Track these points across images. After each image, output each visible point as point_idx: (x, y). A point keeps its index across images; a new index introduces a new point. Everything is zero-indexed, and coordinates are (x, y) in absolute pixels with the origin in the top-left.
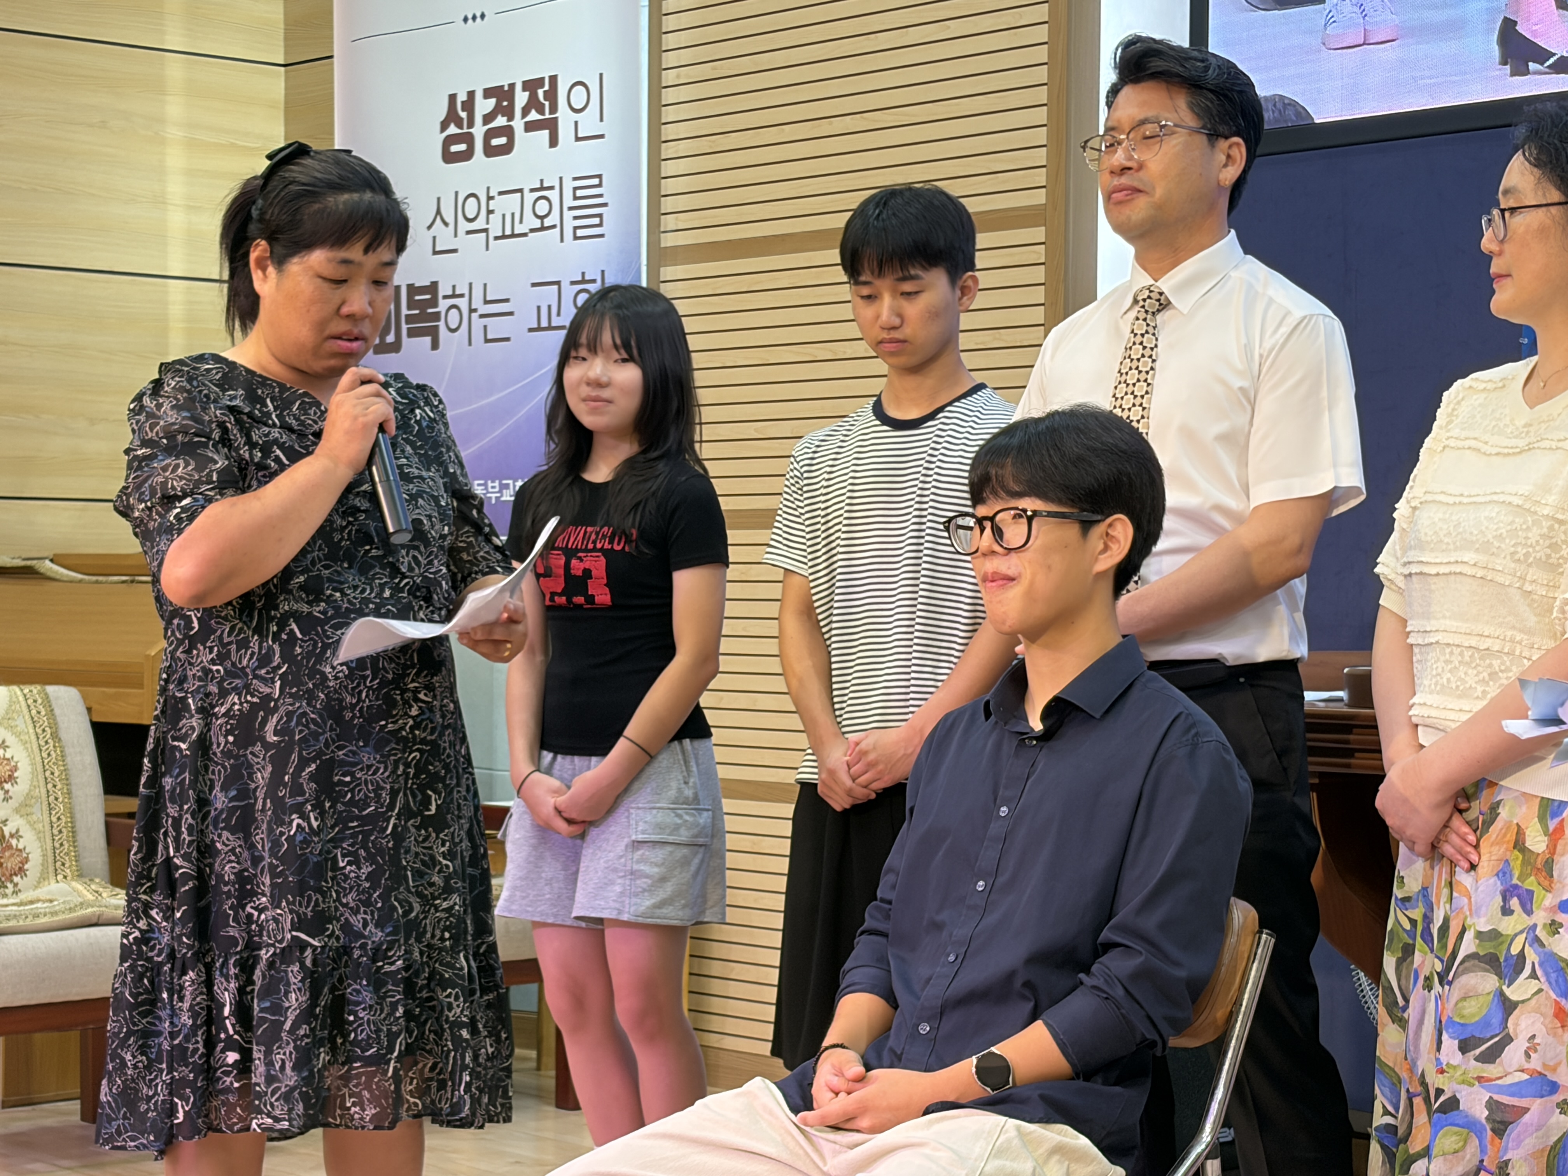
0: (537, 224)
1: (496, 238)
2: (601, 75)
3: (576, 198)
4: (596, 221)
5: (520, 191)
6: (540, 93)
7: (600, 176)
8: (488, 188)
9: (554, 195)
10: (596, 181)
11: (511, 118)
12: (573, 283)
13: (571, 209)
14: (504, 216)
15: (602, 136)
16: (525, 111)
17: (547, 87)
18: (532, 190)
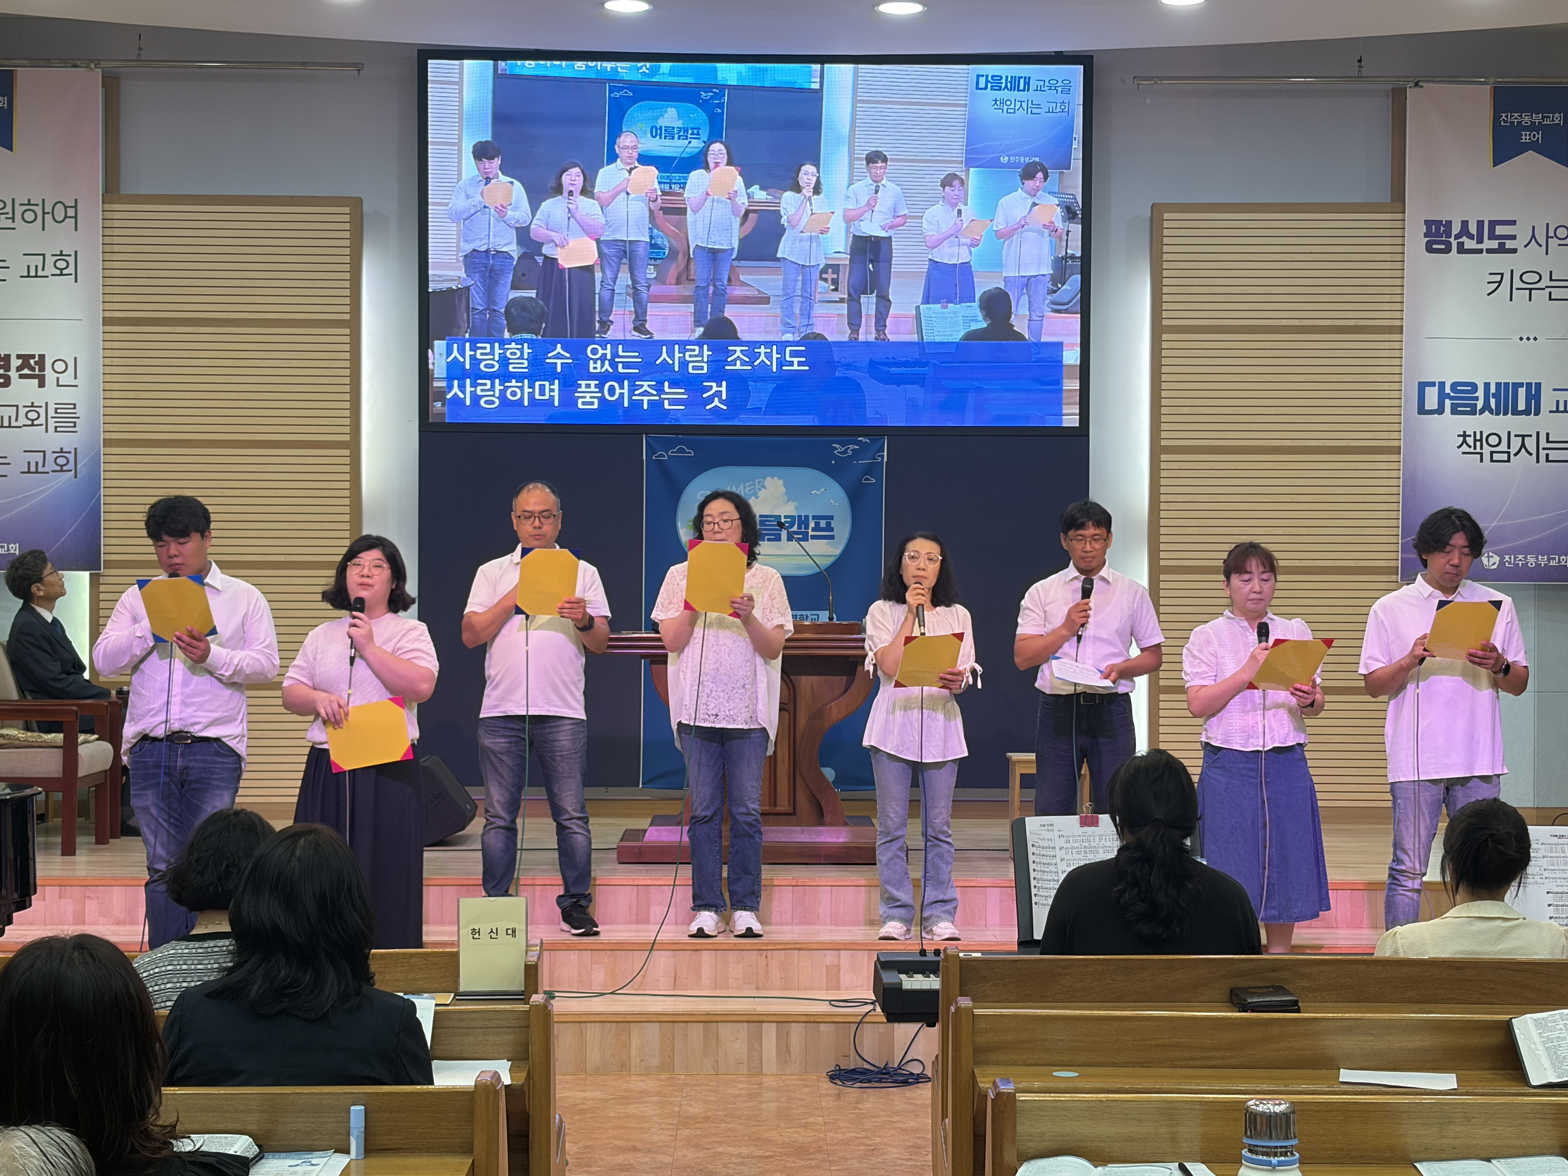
0: (30, 423)
2: (76, 359)
3: (56, 413)
4: (72, 425)
5: (17, 406)
6: (32, 362)
7: (75, 405)
9: (42, 411)
10: (72, 406)
11: (9, 371)
12: (54, 452)
13: (53, 417)
15: (76, 386)
16: (19, 369)
17: (37, 359)
18: (25, 407)
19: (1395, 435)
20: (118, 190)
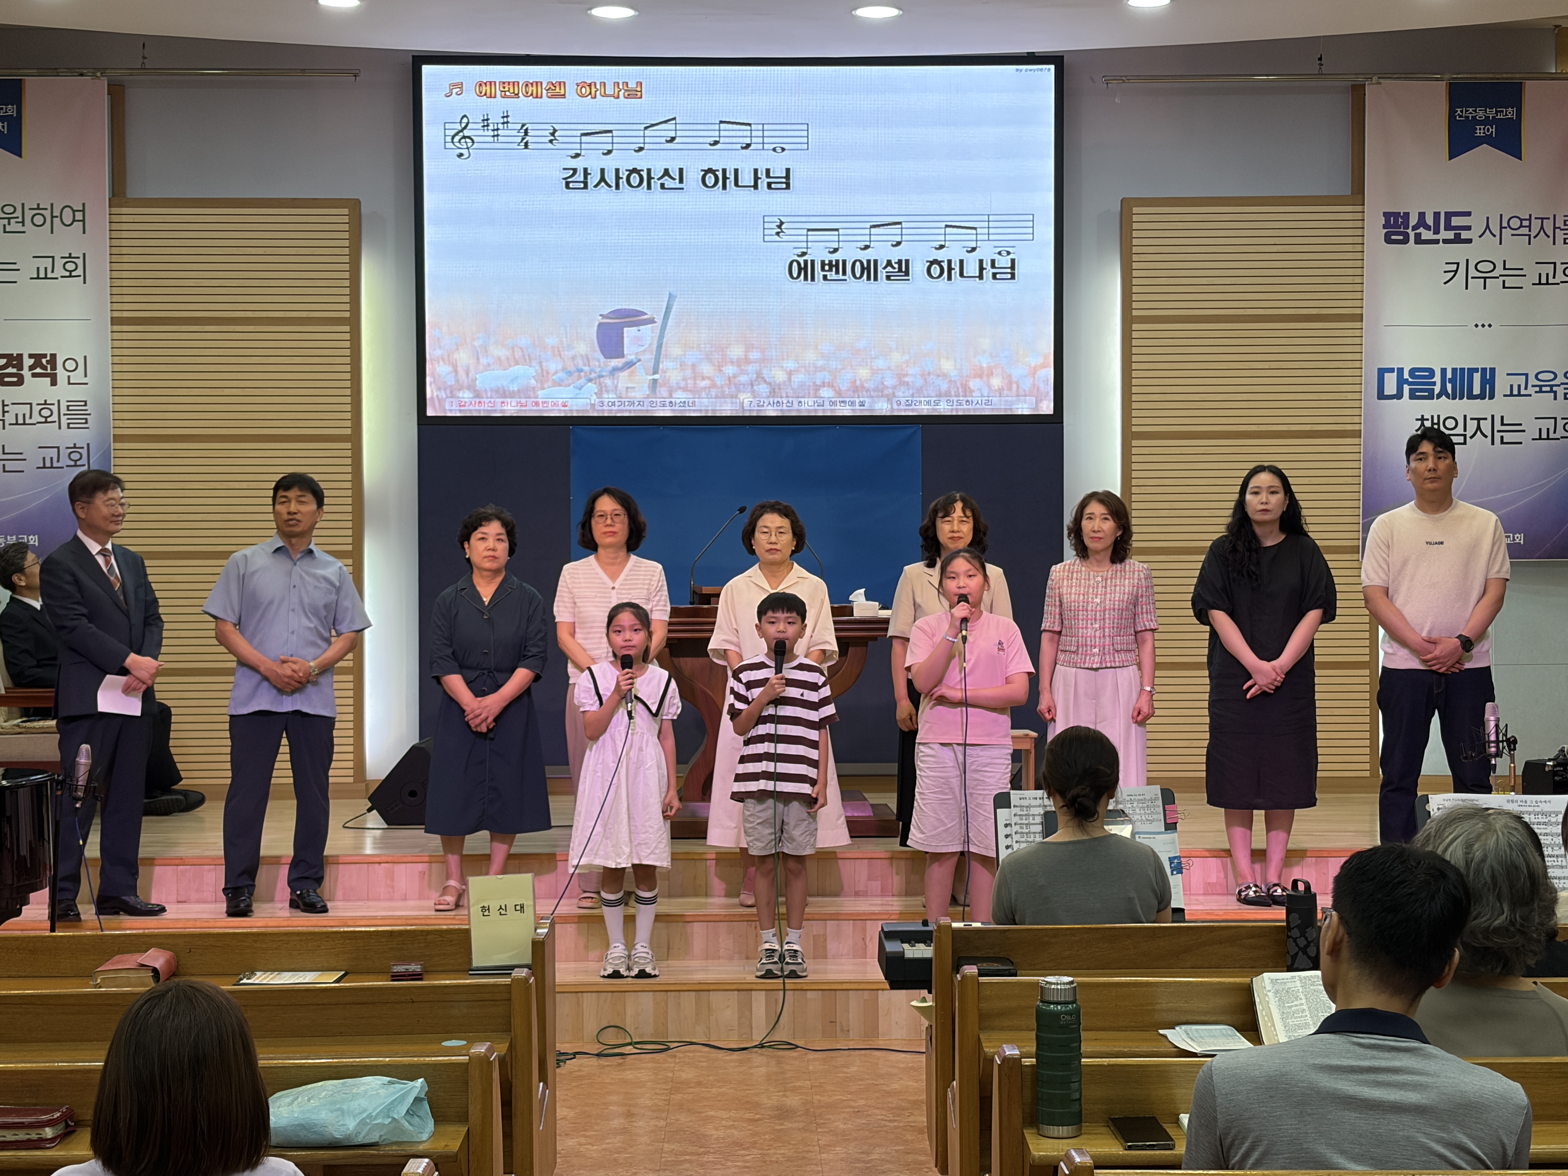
0: (43, 420)
1: (10, 424)
2: (85, 357)
3: (68, 410)
4: (84, 421)
5: (31, 404)
6: (44, 361)
7: (85, 402)
8: (3, 401)
9: (55, 408)
10: (83, 403)
11: (22, 370)
12: (67, 448)
13: (65, 415)
14: (17, 415)
15: (86, 384)
16: (31, 368)
17: (48, 358)
18: (38, 404)
19: (1356, 419)
20: (124, 193)
